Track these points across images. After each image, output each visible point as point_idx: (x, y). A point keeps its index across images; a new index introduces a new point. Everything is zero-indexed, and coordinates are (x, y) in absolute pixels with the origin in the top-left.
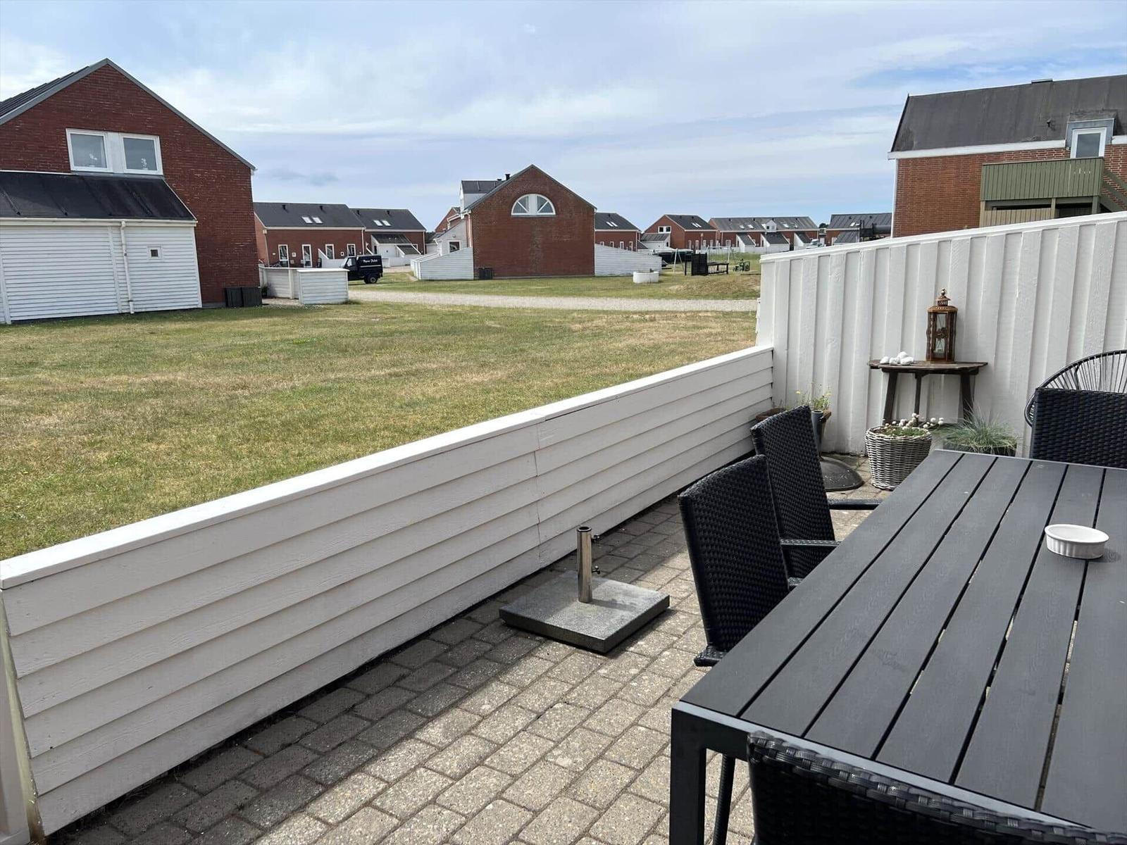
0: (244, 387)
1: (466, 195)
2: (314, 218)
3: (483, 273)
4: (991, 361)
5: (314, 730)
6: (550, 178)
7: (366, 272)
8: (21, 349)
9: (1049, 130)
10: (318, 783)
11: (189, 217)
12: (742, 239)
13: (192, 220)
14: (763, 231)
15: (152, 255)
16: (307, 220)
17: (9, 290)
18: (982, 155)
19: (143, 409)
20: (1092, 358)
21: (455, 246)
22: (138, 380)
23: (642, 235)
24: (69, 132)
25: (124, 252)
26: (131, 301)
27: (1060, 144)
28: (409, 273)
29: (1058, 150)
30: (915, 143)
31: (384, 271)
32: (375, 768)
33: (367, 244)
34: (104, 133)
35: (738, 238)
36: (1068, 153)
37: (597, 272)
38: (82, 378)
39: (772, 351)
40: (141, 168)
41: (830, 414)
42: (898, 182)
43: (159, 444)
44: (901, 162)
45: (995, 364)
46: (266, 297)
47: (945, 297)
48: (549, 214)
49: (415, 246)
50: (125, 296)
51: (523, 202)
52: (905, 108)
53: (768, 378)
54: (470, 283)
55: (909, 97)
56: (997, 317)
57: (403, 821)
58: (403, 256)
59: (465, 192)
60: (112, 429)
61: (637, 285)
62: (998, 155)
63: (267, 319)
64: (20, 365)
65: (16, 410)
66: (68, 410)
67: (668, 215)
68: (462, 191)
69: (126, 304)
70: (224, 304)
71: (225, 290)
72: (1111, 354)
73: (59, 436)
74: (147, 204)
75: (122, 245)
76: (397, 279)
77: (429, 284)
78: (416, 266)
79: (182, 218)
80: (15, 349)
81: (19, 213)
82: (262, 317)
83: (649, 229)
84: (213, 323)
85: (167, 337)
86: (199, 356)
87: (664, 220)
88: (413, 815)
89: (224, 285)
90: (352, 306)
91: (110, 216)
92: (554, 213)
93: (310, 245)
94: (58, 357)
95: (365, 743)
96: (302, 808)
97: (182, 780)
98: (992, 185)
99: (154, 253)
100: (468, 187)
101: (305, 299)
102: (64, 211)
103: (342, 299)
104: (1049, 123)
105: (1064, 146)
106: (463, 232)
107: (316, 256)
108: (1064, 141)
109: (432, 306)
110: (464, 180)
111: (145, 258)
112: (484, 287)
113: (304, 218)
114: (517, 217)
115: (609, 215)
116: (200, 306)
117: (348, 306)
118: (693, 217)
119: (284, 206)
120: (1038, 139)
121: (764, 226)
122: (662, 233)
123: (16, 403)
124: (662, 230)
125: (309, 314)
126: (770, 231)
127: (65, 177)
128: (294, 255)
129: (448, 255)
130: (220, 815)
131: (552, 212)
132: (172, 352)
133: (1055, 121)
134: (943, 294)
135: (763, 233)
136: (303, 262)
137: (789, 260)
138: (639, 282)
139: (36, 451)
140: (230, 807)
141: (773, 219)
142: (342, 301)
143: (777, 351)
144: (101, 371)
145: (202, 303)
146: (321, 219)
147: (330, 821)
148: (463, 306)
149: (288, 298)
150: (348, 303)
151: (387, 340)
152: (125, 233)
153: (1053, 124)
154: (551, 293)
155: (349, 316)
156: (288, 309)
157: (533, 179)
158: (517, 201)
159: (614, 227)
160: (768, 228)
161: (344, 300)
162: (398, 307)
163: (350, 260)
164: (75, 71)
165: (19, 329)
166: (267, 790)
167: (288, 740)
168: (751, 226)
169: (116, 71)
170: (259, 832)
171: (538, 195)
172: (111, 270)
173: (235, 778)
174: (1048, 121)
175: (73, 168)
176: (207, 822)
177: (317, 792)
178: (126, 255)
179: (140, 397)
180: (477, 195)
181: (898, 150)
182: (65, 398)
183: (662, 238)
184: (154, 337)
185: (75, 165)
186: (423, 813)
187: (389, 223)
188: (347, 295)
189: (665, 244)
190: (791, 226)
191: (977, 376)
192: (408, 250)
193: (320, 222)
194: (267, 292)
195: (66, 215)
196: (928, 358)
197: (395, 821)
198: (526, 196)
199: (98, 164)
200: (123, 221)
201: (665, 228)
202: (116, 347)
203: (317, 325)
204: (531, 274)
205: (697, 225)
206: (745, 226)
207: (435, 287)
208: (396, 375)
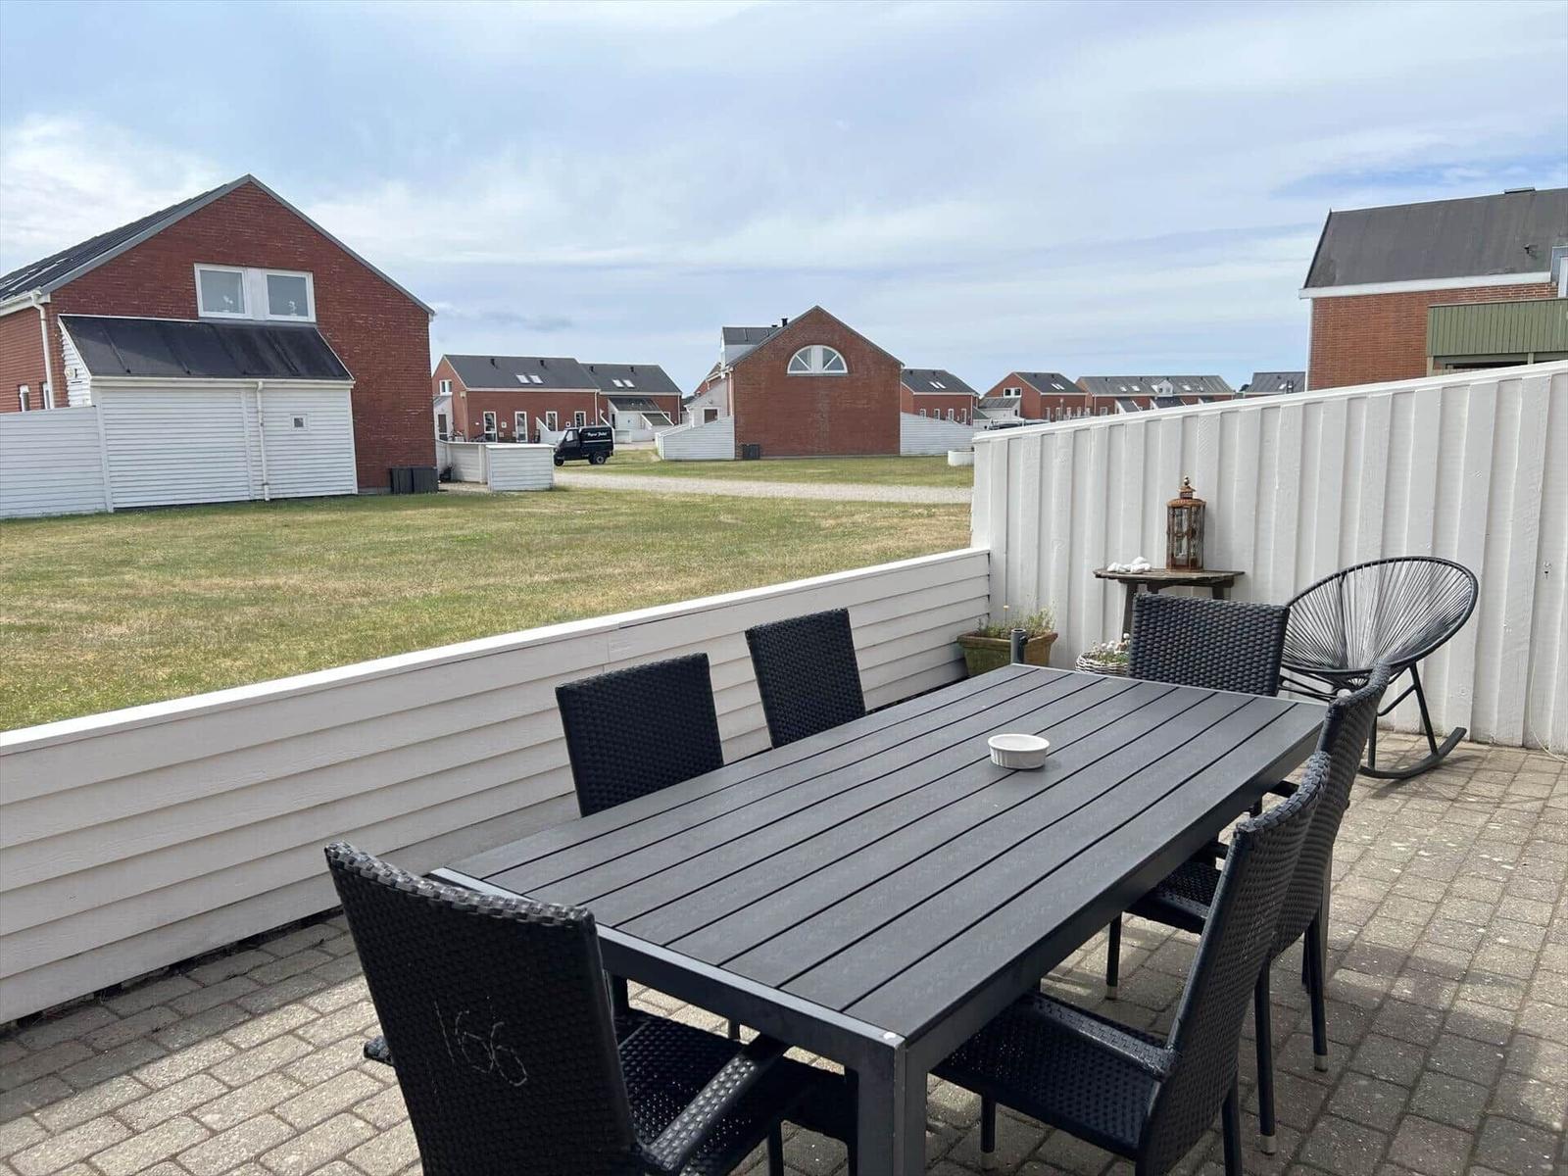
0: (366, 594)
1: (729, 346)
2: (532, 377)
3: (749, 451)
4: (1249, 571)
5: (269, 963)
6: (839, 324)
7: (590, 448)
8: (117, 544)
9: (1528, 258)
10: (246, 1011)
11: (344, 376)
12: (1124, 407)
13: (347, 379)
14: (1153, 395)
15: (296, 426)
16: (523, 379)
17: (113, 469)
18: (1431, 293)
19: (231, 619)
20: (1368, 565)
21: (711, 415)
22: (239, 584)
23: (980, 401)
24: (198, 269)
25: (260, 421)
26: (267, 484)
27: (1542, 277)
28: (652, 451)
29: (1541, 286)
30: (1337, 276)
31: (616, 447)
32: (315, 1001)
33: (601, 412)
34: (242, 268)
35: (1119, 405)
36: (1555, 291)
37: (903, 450)
38: (177, 581)
39: (989, 554)
40: (288, 314)
41: (1056, 636)
42: (1314, 329)
43: (235, 660)
44: (1318, 303)
45: (1255, 574)
46: (444, 480)
47: (1189, 487)
48: (839, 372)
49: (667, 415)
50: (260, 478)
51: (804, 356)
52: (1326, 227)
53: (982, 588)
54: (728, 464)
55: (1331, 213)
56: (1254, 513)
57: (318, 1049)
58: (650, 428)
59: (726, 343)
60: (186, 642)
61: (951, 467)
62: (1454, 293)
63: (439, 510)
64: (108, 564)
65: (81, 618)
66: (143, 618)
67: (1018, 373)
68: (723, 341)
69: (260, 488)
70: (389, 489)
71: (391, 472)
72: (1391, 561)
73: (120, 649)
74: (292, 360)
75: (257, 412)
76: (633, 459)
77: (675, 465)
78: (661, 440)
79: (335, 377)
80: (111, 544)
81: (129, 371)
82: (432, 506)
83: (992, 390)
84: (367, 513)
85: (303, 530)
86: (332, 556)
87: (1012, 380)
88: (331, 1044)
89: (389, 464)
90: (556, 493)
91: (245, 374)
92: (846, 371)
93: (525, 413)
94: (158, 555)
95: (316, 977)
96: (218, 1034)
97: (108, 1004)
98: (1440, 336)
99: (298, 423)
100: (731, 336)
101: (497, 484)
102: (187, 369)
103: (545, 483)
104: (1527, 248)
105: (1549, 280)
106: (723, 397)
107: (532, 427)
108: (1549, 274)
109: (664, 495)
110: (726, 326)
111: (287, 428)
112: (744, 470)
113: (519, 377)
114: (796, 377)
115: (934, 372)
116: (355, 491)
117: (550, 494)
118: (1053, 375)
119: (493, 360)
120: (1513, 271)
121: (1155, 387)
122: (1008, 397)
123: (84, 609)
124: (1008, 393)
125: (496, 505)
126: (1164, 394)
127: (191, 325)
128: (504, 425)
129: (702, 427)
130: (133, 1036)
131: (843, 369)
132: (301, 550)
133: (1536, 246)
134: (1186, 484)
135: (1153, 398)
136: (516, 434)
137: (1006, 439)
138: (955, 465)
139: (88, 666)
140: (144, 1029)
141: (1168, 378)
142: (545, 486)
143: (995, 555)
144: (203, 572)
145: (359, 487)
146: (540, 377)
147: (243, 1046)
148: (704, 495)
149: (478, 483)
150: (552, 489)
151: (575, 537)
152: (262, 397)
153: (1534, 249)
154: (833, 478)
155: (549, 507)
156: (470, 496)
157: (818, 326)
158: (796, 355)
159: (940, 390)
160: (1161, 390)
161: (548, 486)
162: (617, 495)
163: (571, 433)
164: (209, 190)
165: (121, 518)
166: (191, 1016)
167: (236, 972)
168: (1136, 388)
169: (261, 190)
170: (164, 1052)
171: (825, 347)
172: (243, 444)
173: (163, 1005)
174: (1527, 246)
175: (202, 313)
176: (114, 1042)
177: (241, 1020)
178: (262, 425)
179: (236, 605)
180: (746, 346)
181: (1313, 286)
182: (145, 603)
183: (1009, 404)
184: (286, 531)
185: (205, 310)
186: (344, 1042)
187: (633, 383)
188: (552, 479)
189: (1013, 412)
190: (1195, 389)
191: (1233, 589)
192: (658, 421)
193: (540, 381)
194: (449, 475)
195: (189, 374)
196: (1168, 565)
197: (310, 1048)
198: (808, 347)
199: (235, 309)
200: (260, 381)
201: (1013, 391)
202: (235, 542)
203: (497, 518)
204: (812, 453)
205: (1058, 386)
206: (1127, 387)
207: (681, 469)
208: (563, 582)
